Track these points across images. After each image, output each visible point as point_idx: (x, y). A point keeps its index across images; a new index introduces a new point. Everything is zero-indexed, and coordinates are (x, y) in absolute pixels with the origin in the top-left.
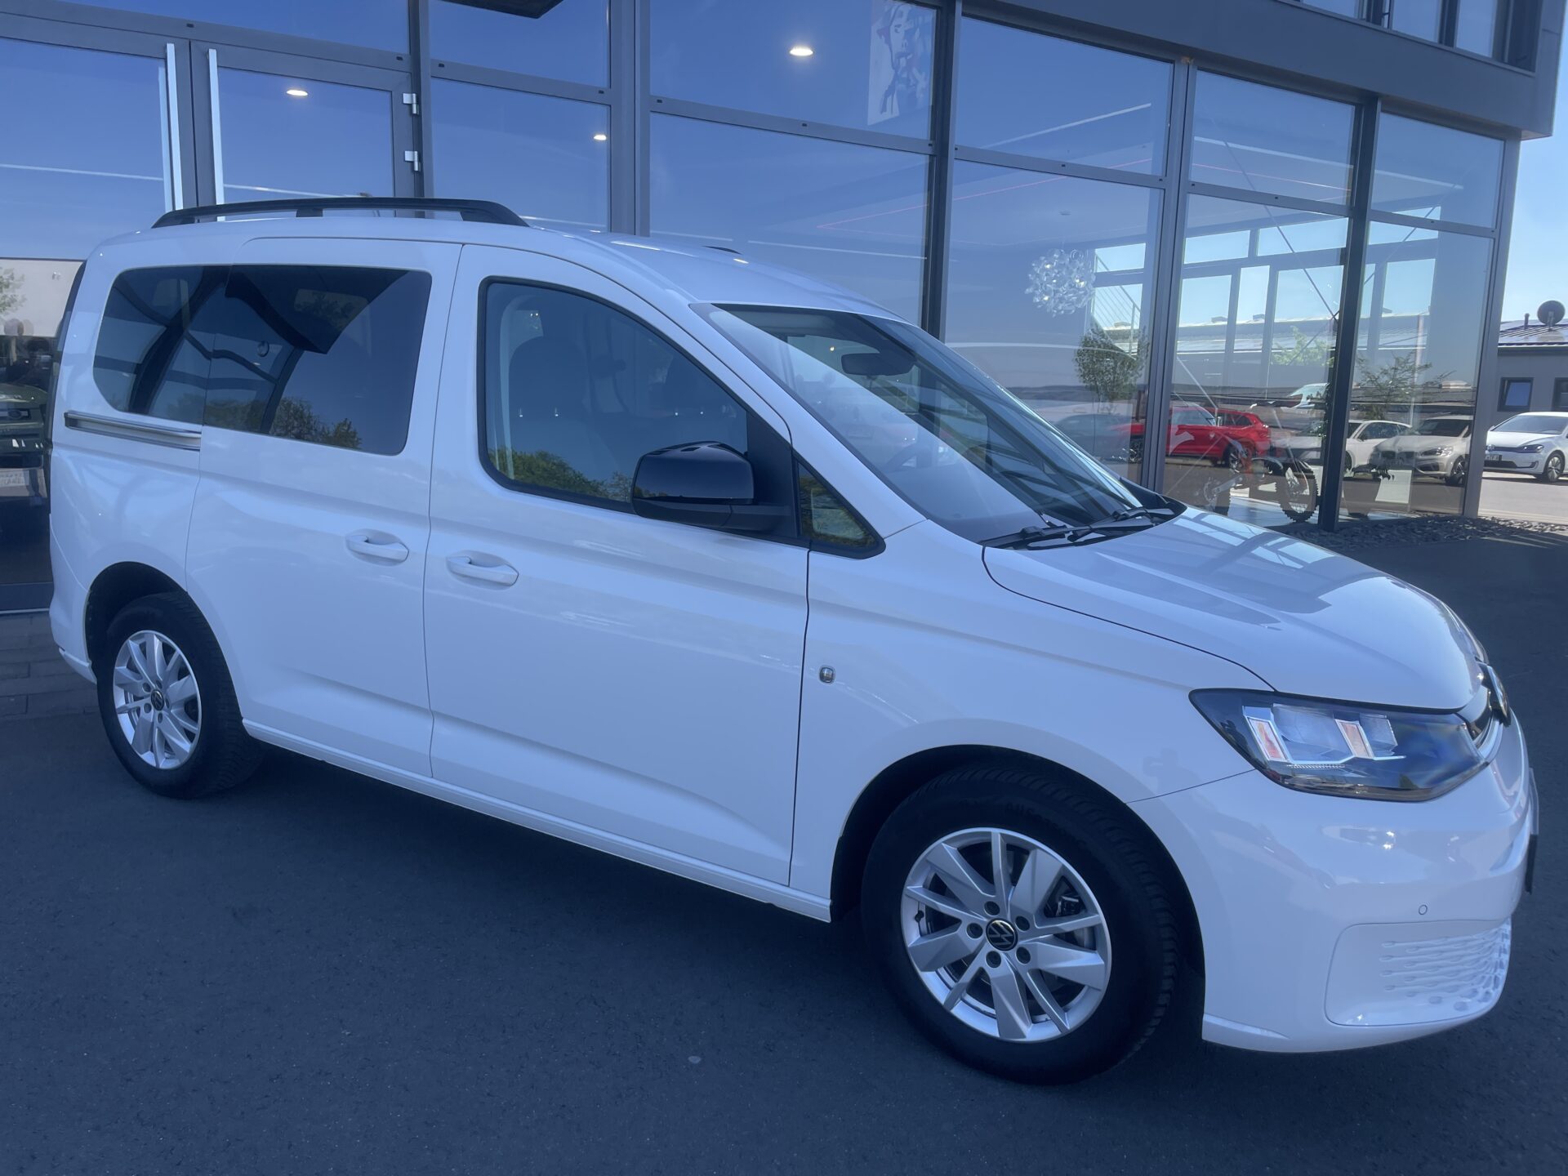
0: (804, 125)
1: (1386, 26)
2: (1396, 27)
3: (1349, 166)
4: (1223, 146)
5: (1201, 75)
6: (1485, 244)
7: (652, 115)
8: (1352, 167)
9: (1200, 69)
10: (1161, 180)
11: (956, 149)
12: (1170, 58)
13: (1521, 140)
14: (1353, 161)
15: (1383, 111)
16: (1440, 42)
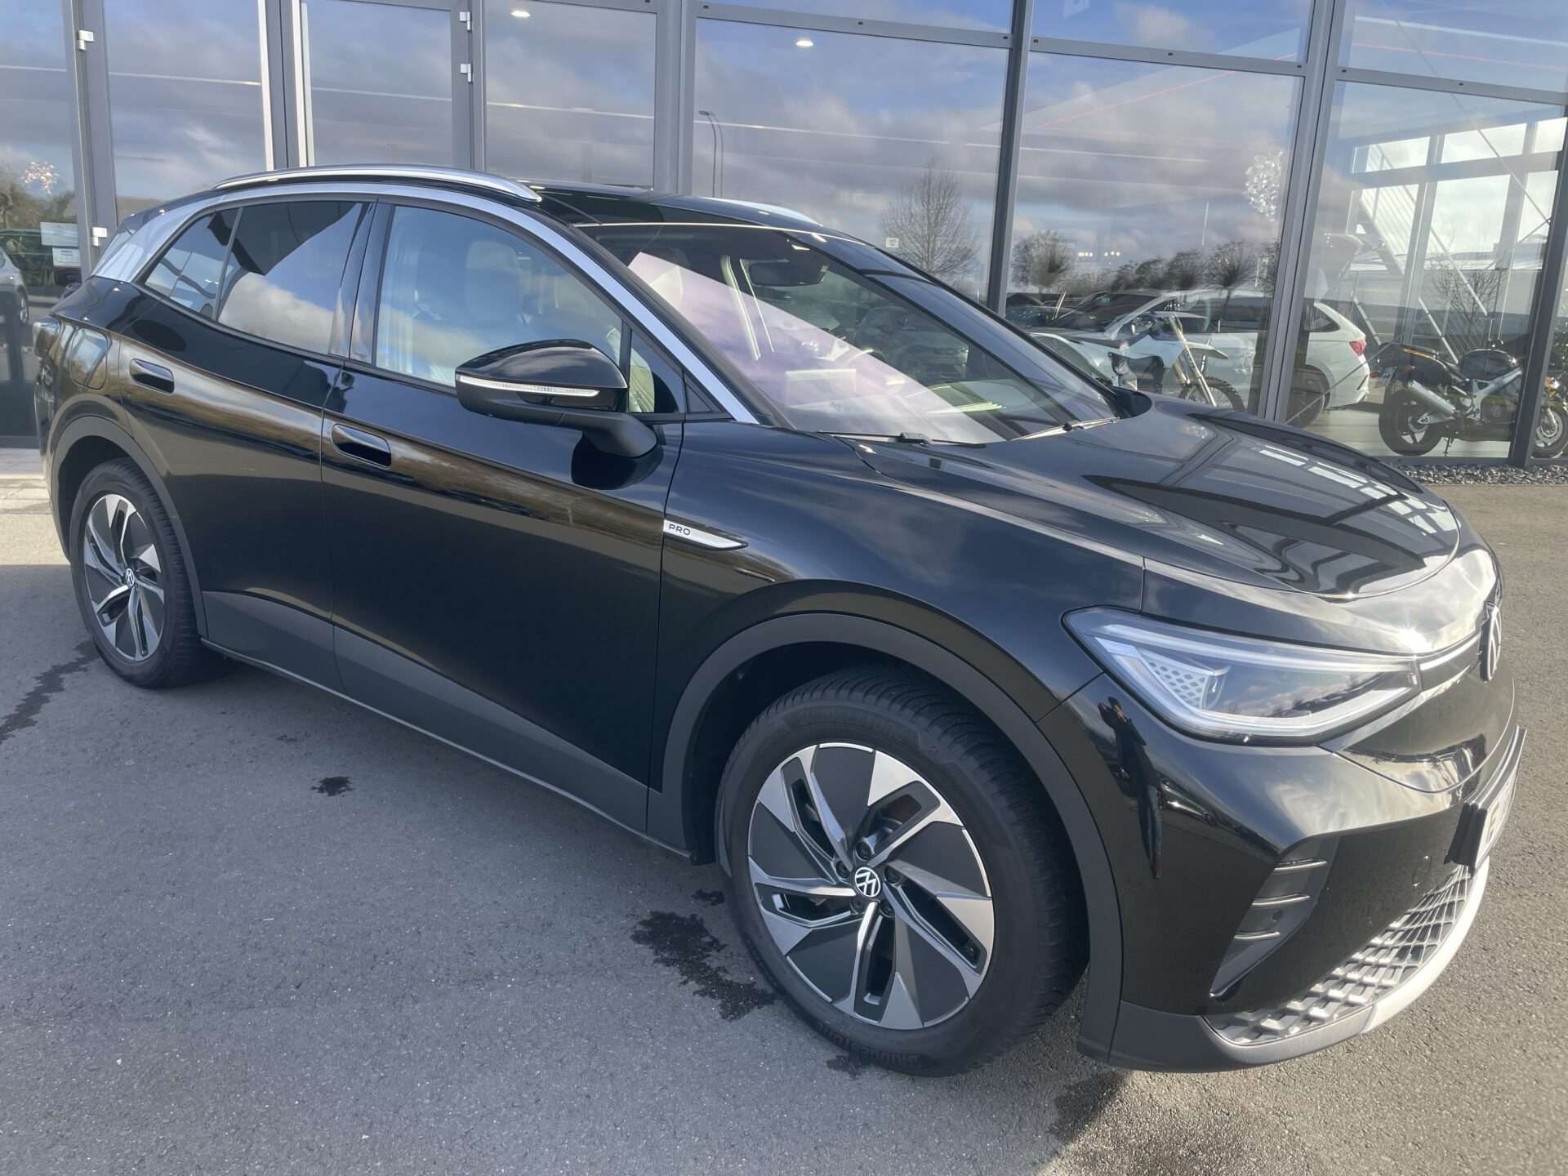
0: (860, 23)
7: (698, 20)
10: (1299, 66)
11: (1036, 41)
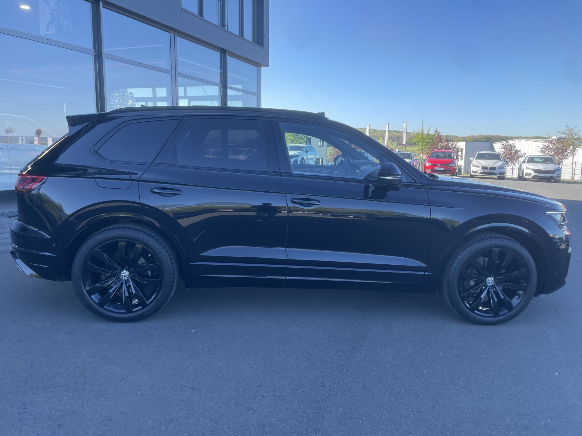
0: (48, 40)
1: (227, 29)
2: (229, 30)
3: (220, 71)
4: (186, 62)
5: (178, 37)
6: (255, 98)
8: (221, 72)
9: (178, 36)
10: (170, 71)
11: (106, 55)
12: (169, 31)
13: (261, 67)
14: (221, 70)
15: (228, 55)
16: (240, 36)
